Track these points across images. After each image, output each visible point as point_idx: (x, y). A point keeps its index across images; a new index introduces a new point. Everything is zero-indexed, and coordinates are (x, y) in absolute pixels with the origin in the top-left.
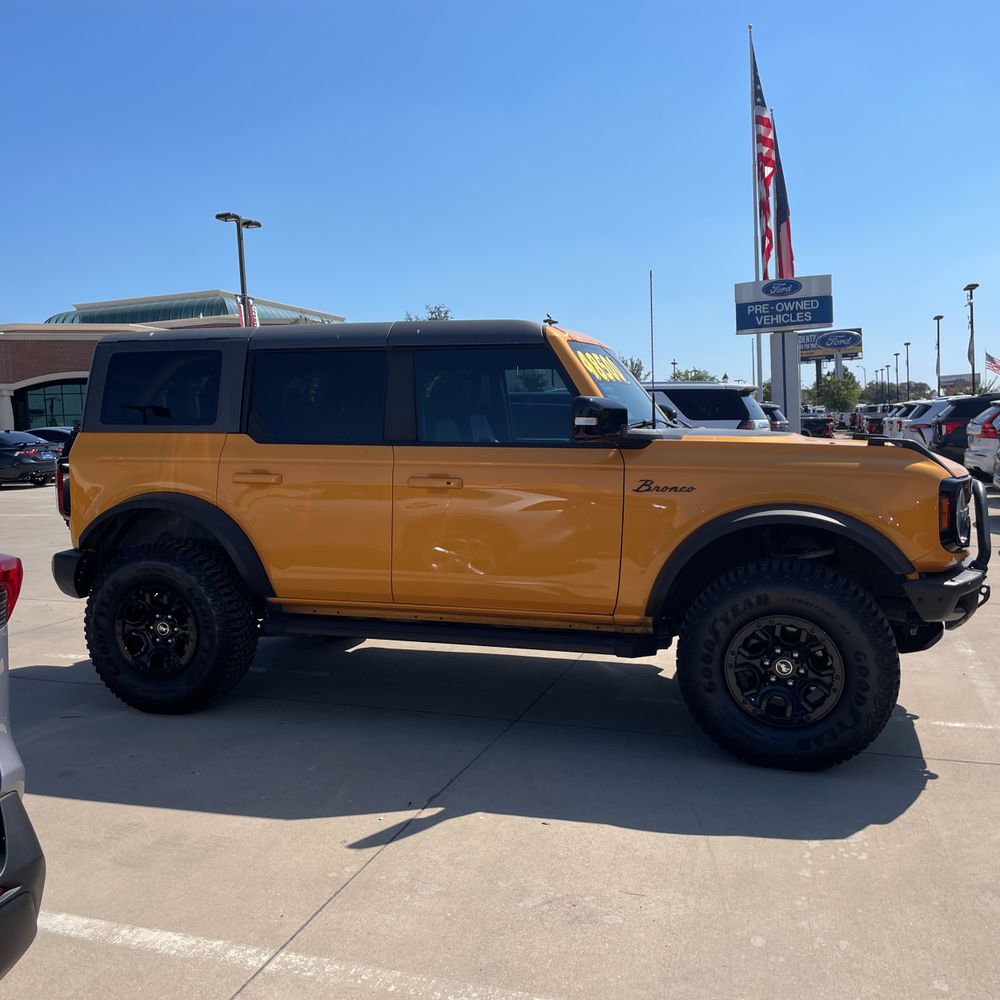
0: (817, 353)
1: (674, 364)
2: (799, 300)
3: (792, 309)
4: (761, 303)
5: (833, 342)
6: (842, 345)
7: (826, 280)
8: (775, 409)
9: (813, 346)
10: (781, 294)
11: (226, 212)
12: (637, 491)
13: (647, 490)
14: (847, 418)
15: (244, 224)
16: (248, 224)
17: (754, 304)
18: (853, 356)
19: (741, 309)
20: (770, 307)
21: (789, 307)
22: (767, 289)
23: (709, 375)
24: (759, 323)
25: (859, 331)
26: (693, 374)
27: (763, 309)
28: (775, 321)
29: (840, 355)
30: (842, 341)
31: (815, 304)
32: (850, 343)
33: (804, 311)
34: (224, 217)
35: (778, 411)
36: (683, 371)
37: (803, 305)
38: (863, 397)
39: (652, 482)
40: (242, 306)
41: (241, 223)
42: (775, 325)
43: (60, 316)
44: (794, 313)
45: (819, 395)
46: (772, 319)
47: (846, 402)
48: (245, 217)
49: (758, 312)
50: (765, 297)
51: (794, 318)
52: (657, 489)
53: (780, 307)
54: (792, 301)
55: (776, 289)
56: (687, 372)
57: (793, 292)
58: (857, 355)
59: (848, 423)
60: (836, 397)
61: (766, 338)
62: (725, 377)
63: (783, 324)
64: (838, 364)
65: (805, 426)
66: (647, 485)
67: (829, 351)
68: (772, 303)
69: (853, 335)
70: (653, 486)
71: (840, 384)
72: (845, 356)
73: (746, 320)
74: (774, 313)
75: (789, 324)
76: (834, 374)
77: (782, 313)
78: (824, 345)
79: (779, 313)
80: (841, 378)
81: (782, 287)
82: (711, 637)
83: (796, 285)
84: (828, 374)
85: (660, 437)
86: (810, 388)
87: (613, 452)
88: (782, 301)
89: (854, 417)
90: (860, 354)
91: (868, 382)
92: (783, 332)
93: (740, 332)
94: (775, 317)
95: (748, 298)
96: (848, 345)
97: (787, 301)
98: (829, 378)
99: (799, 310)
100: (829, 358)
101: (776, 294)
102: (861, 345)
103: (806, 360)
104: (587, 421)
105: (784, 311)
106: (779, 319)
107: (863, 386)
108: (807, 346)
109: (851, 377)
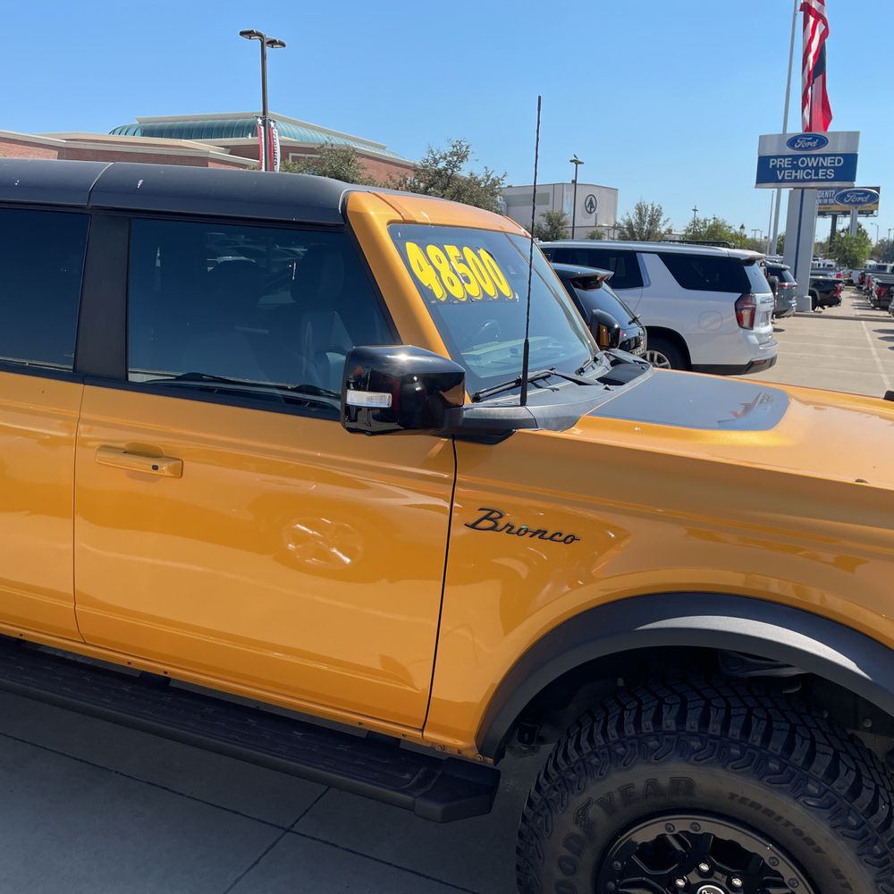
0: (834, 208)
1: (695, 210)
2: (824, 156)
3: (815, 165)
4: (784, 157)
5: (852, 198)
6: (860, 203)
7: (854, 137)
8: (784, 270)
9: (831, 201)
10: (806, 149)
11: (250, 29)
12: (473, 526)
13: (492, 529)
14: (856, 276)
15: (269, 43)
16: (272, 43)
17: (777, 157)
18: (869, 213)
19: (763, 161)
20: (792, 161)
21: (813, 162)
22: (793, 142)
23: (727, 224)
24: (780, 178)
25: (878, 189)
26: (711, 223)
27: (786, 163)
28: (796, 177)
29: (856, 211)
30: (860, 198)
31: (839, 161)
32: (868, 200)
33: (827, 168)
34: (248, 34)
35: (787, 272)
36: (702, 220)
37: (827, 162)
38: (873, 254)
39: (501, 516)
40: (262, 128)
41: (266, 41)
42: (796, 180)
43: (123, 127)
44: (817, 169)
45: (831, 250)
46: (794, 174)
47: (857, 259)
48: (269, 36)
49: (780, 165)
50: (789, 151)
51: (816, 174)
52: (510, 528)
53: (803, 162)
54: (815, 156)
55: (801, 143)
56: (705, 221)
57: (818, 147)
58: (872, 212)
59: (856, 281)
60: (847, 253)
61: (785, 192)
62: (742, 227)
63: (803, 180)
64: (853, 221)
65: (814, 286)
66: (491, 519)
67: (846, 207)
68: (796, 158)
69: (870, 193)
70: (502, 523)
71: (853, 241)
72: (861, 213)
73: (767, 173)
74: (796, 168)
75: (811, 180)
76: (847, 230)
77: (804, 169)
78: (842, 201)
79: (800, 168)
80: (854, 234)
81: (807, 141)
82: (576, 830)
83: (822, 141)
84: (843, 231)
85: (531, 423)
86: (824, 241)
87: (440, 444)
88: (806, 156)
89: (863, 275)
90: (875, 212)
91: (879, 239)
92: (803, 189)
93: (759, 185)
94: (796, 172)
95: (771, 151)
96: (865, 203)
97: (811, 156)
98: (843, 235)
99: (823, 167)
100: (845, 213)
101: (800, 148)
102: (877, 203)
103: (822, 214)
104: (369, 399)
105: (807, 167)
106: (801, 174)
107: (874, 242)
108: (826, 201)
109: (864, 233)
